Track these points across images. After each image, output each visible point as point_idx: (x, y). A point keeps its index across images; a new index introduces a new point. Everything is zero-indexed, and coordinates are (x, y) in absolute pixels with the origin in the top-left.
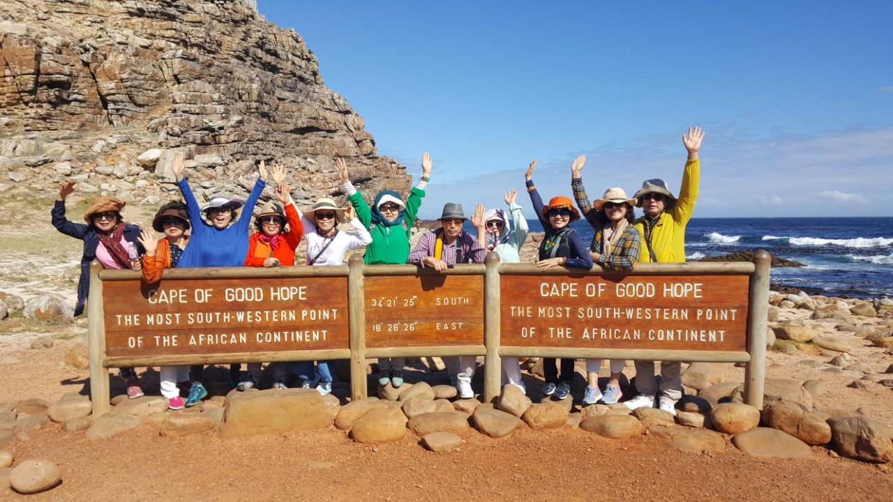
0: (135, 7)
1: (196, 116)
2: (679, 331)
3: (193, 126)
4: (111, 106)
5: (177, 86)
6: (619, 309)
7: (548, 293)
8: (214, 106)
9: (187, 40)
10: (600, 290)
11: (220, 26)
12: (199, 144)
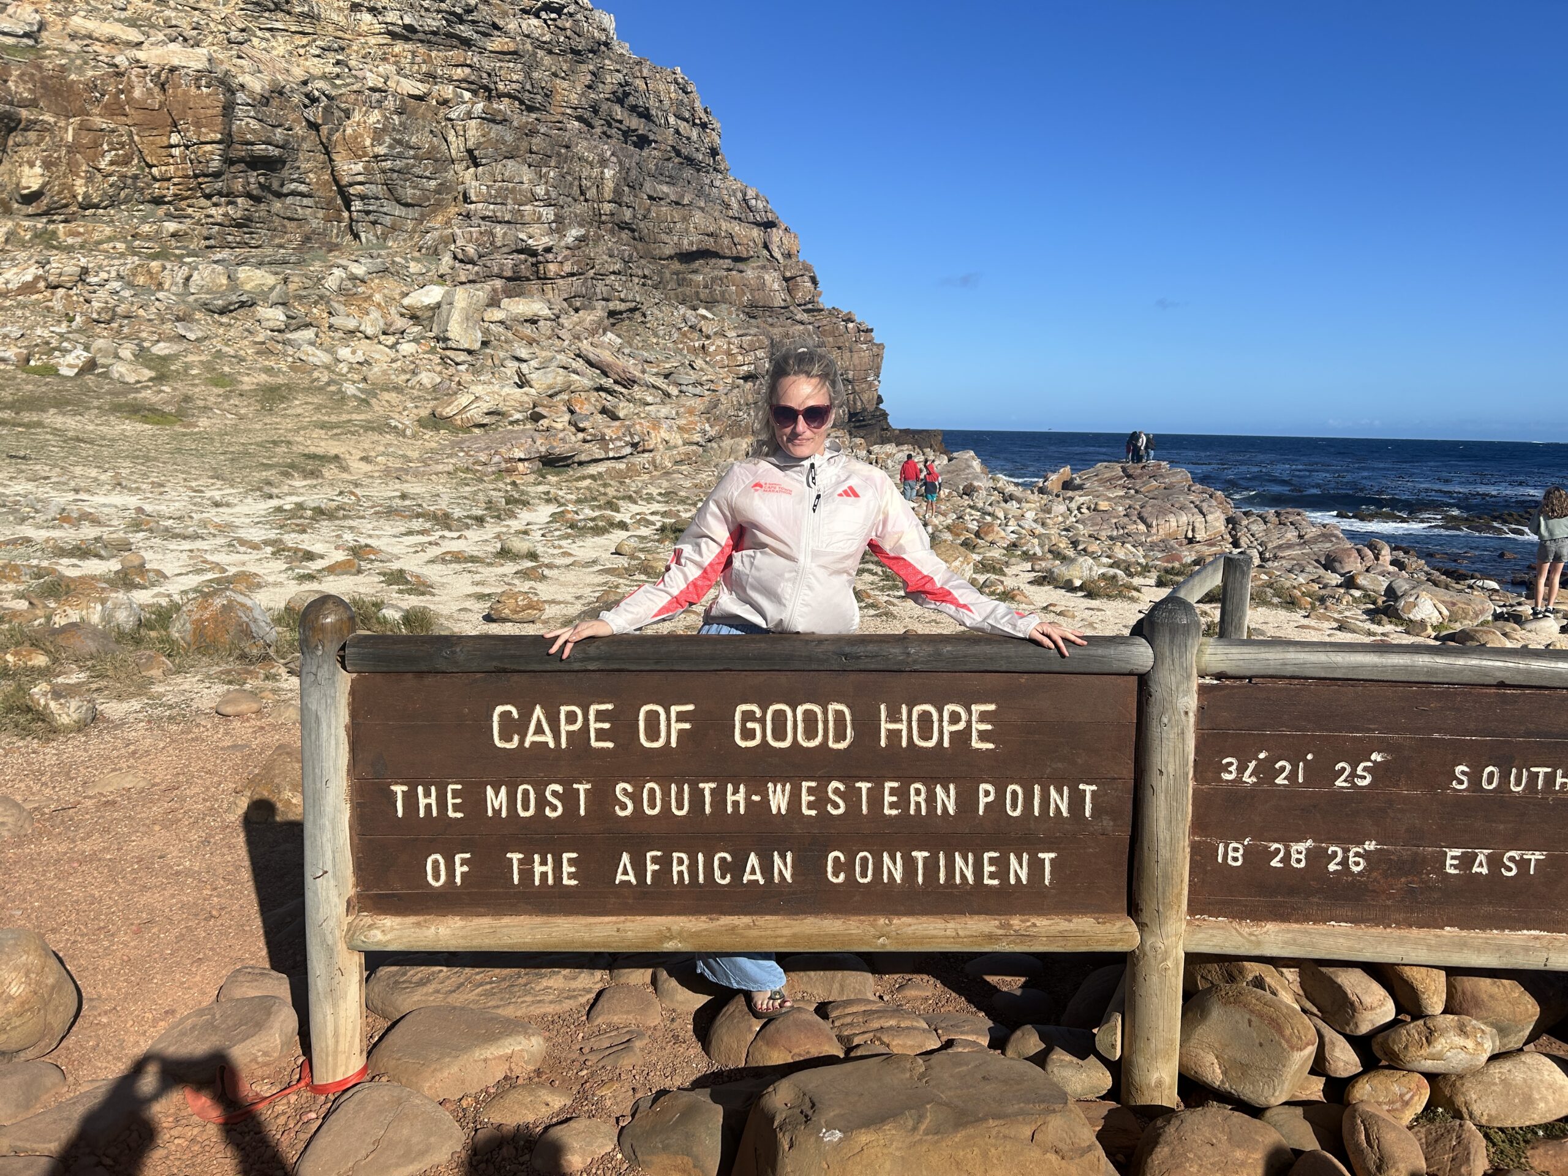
0: (400, 22)
1: (506, 227)
3: (499, 244)
4: (357, 205)
5: (472, 170)
8: (537, 209)
9: (492, 86)
11: (547, 60)
12: (509, 279)
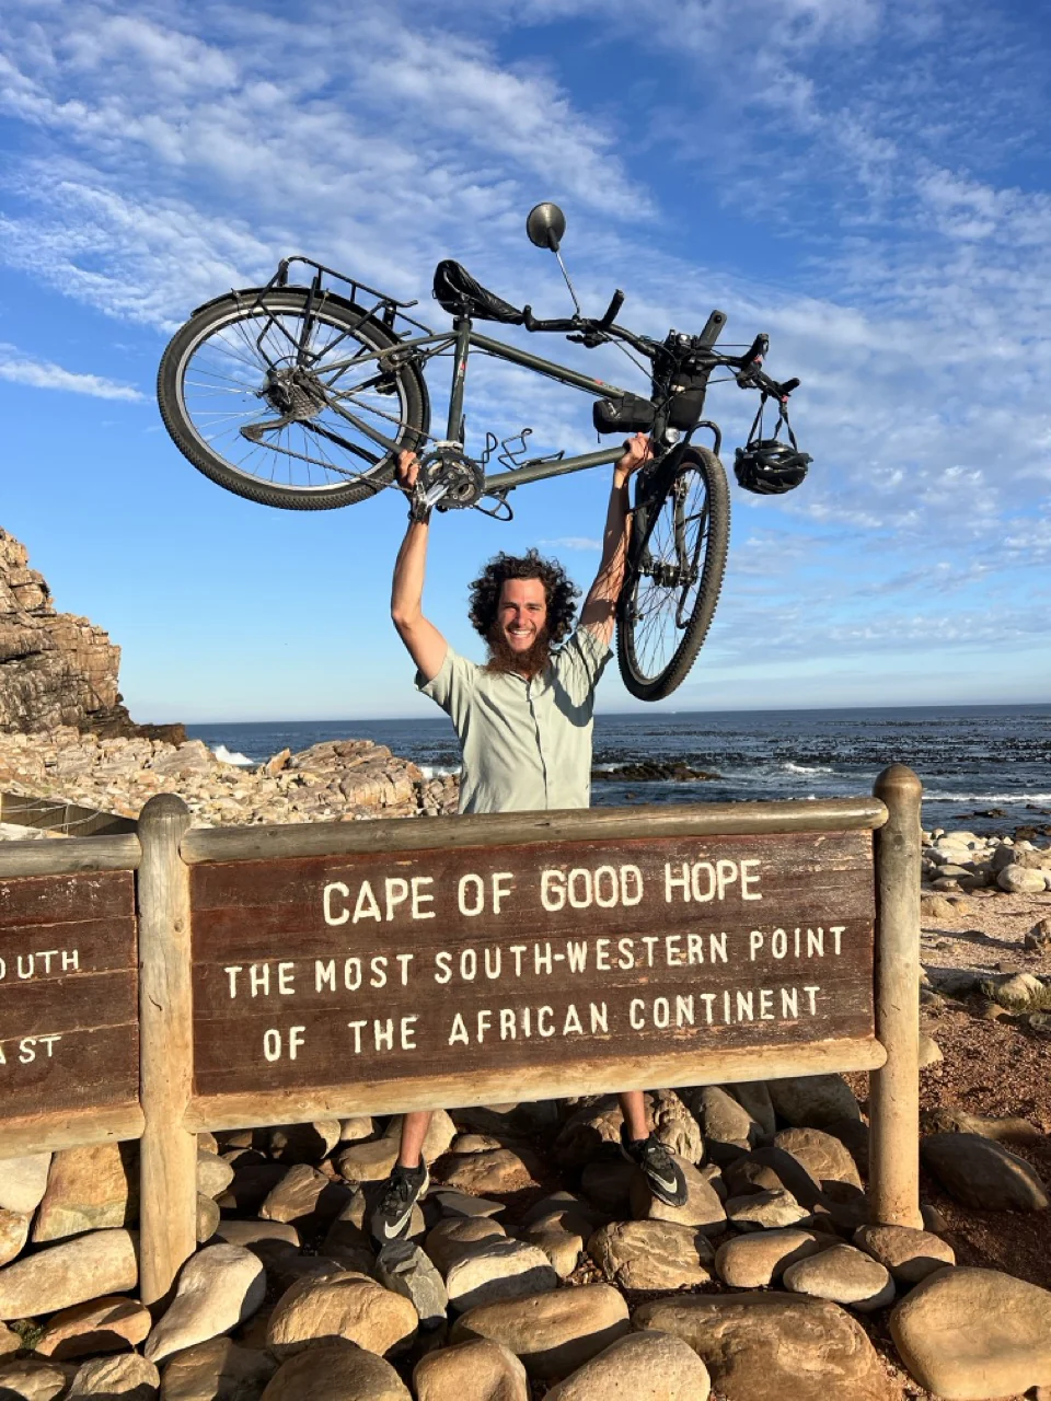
2: (708, 998)
6: (548, 946)
7: (346, 913)
10: (498, 894)
